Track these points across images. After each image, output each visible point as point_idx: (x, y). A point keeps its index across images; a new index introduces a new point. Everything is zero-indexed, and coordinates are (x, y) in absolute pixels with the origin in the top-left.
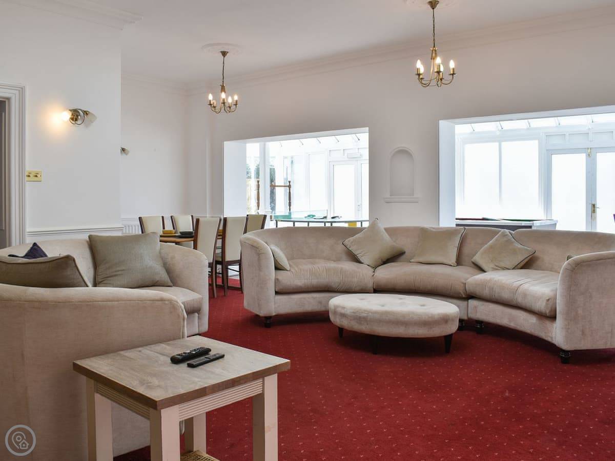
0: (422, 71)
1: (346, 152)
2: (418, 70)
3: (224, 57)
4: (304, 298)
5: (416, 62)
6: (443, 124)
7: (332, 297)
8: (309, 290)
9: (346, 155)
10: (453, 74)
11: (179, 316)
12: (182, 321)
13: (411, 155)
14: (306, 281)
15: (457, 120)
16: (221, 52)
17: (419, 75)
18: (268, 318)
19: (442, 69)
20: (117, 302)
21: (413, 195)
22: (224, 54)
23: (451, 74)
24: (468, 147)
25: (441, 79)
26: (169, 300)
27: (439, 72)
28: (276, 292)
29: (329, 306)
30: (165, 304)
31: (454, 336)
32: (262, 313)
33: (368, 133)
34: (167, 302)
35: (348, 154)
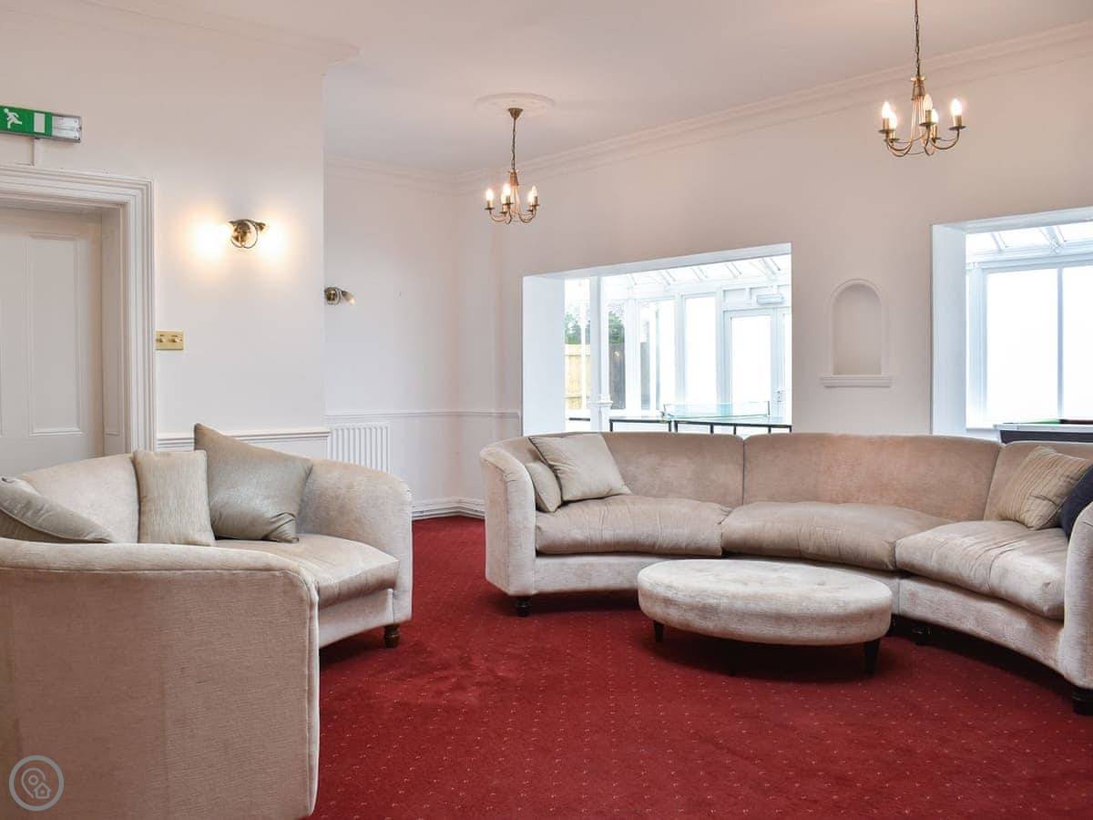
0: (893, 124)
1: (755, 293)
2: (885, 122)
3: (515, 119)
4: (592, 565)
5: (882, 106)
6: (939, 232)
7: (643, 566)
8: (600, 550)
9: (755, 298)
10: (958, 128)
11: (302, 600)
12: (307, 608)
13: (876, 296)
14: (592, 532)
15: (970, 224)
16: (510, 110)
17: (887, 132)
18: (524, 599)
19: (935, 118)
20: (180, 572)
21: (880, 374)
22: (515, 113)
23: (952, 129)
24: (995, 280)
25: (934, 140)
26: (281, 570)
27: (928, 125)
28: (536, 551)
29: (639, 580)
30: (274, 576)
31: (882, 642)
32: (512, 589)
33: (790, 256)
34: (277, 573)
35: (758, 296)
